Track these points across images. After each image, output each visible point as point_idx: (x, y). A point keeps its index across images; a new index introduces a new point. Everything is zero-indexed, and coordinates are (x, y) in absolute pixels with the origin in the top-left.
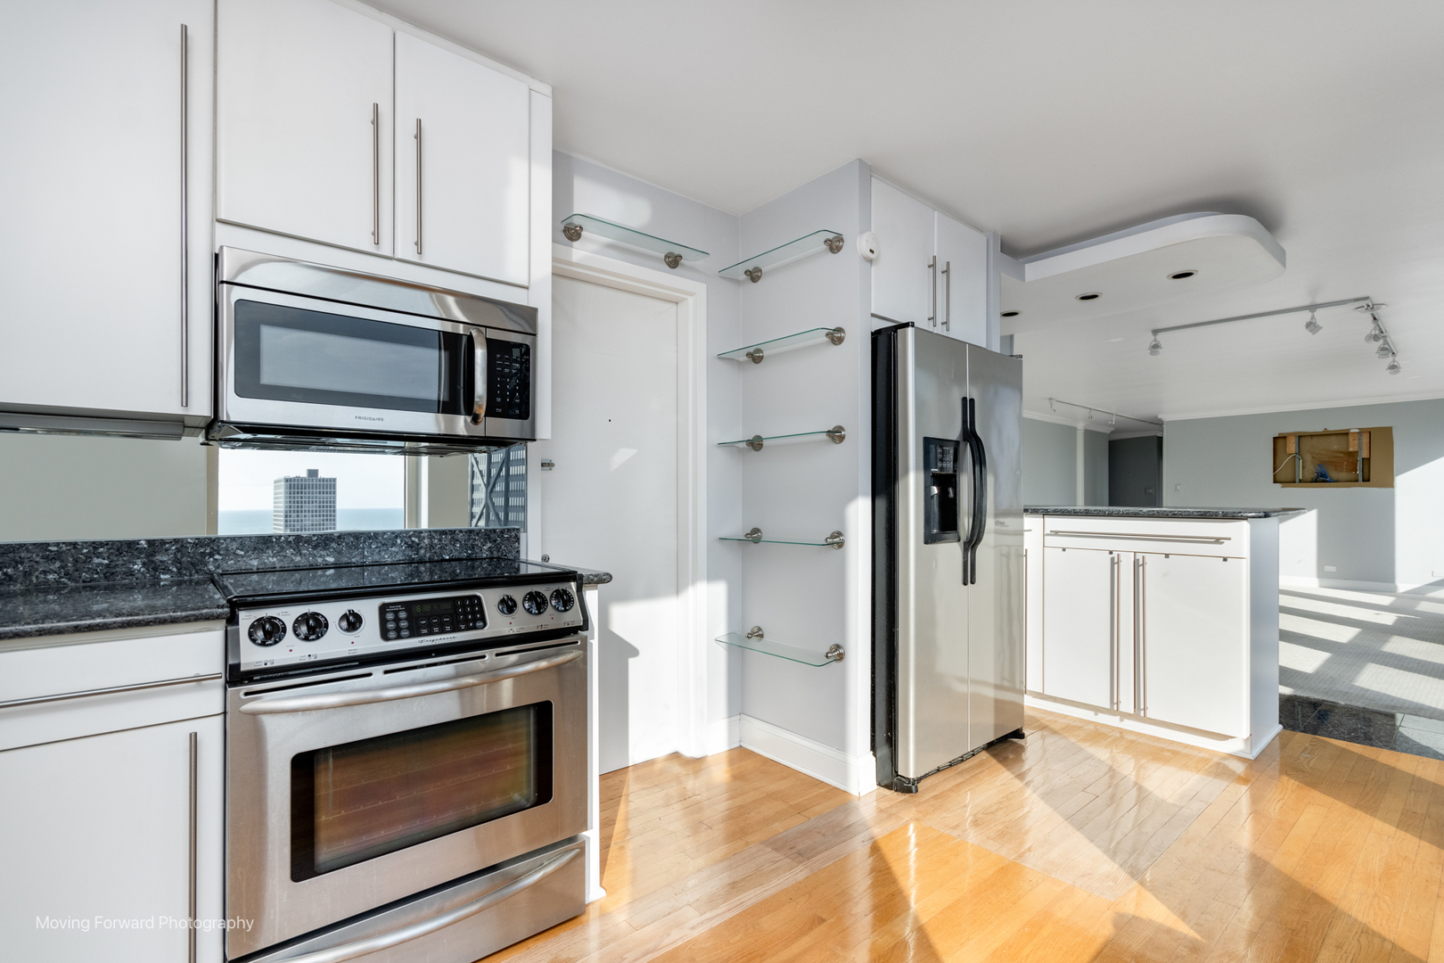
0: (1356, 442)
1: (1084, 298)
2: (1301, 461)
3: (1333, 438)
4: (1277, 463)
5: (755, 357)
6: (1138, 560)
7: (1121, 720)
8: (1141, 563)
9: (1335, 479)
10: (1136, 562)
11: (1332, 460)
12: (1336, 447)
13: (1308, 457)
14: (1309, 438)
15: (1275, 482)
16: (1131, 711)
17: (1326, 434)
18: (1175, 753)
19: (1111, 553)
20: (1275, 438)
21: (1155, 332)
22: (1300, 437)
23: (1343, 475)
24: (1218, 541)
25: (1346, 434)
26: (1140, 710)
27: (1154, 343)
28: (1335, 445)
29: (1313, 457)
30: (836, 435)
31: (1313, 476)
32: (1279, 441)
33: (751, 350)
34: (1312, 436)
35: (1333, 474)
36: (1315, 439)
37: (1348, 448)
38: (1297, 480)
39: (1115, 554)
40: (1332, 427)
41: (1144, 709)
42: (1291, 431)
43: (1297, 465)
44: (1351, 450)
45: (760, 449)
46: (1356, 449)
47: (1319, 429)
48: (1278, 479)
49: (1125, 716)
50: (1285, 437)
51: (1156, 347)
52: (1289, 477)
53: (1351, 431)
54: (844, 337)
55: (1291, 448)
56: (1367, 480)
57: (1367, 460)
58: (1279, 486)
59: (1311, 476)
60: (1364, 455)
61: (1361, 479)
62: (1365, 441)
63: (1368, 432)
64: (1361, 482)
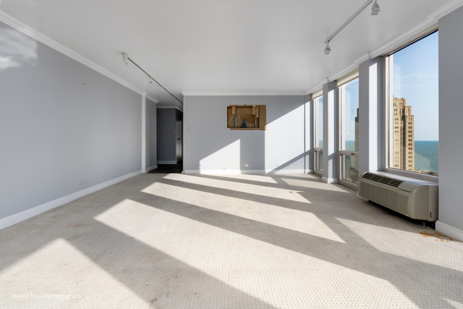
0: (255, 111)
2: (237, 118)
3: (247, 109)
4: (229, 119)
11: (248, 118)
12: (248, 112)
13: (239, 117)
14: (239, 108)
15: (228, 127)
17: (245, 107)
20: (228, 107)
22: (237, 107)
23: (251, 125)
25: (251, 107)
28: (247, 111)
29: (241, 117)
31: (241, 125)
32: (229, 108)
34: (240, 107)
35: (248, 125)
36: (241, 109)
37: (252, 113)
38: (236, 127)
40: (247, 104)
42: (233, 104)
43: (235, 120)
44: (253, 114)
46: (255, 114)
47: (243, 104)
50: (231, 107)
52: (233, 126)
53: (254, 106)
55: (234, 112)
56: (258, 127)
57: (258, 119)
58: (229, 129)
59: (240, 125)
60: (257, 116)
61: (256, 126)
62: (258, 110)
63: (259, 107)
64: (256, 128)
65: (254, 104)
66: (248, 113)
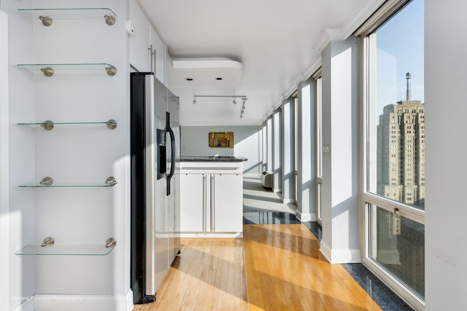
0: (226, 136)
1: (188, 79)
3: (222, 134)
4: (210, 141)
5: (47, 72)
6: (212, 177)
7: (205, 235)
8: (213, 177)
9: (222, 146)
10: (211, 178)
11: (222, 140)
13: (216, 139)
15: (209, 146)
16: (210, 231)
17: (220, 133)
18: (225, 242)
19: (203, 175)
20: (209, 133)
21: (195, 96)
22: (215, 133)
23: (224, 145)
24: (235, 169)
25: (224, 133)
26: (212, 230)
27: (194, 100)
28: (222, 136)
29: (218, 139)
30: (112, 125)
32: (210, 134)
33: (44, 67)
34: (217, 133)
35: (222, 144)
38: (214, 146)
39: (205, 175)
40: (222, 131)
41: (214, 229)
42: (213, 132)
43: (214, 141)
44: (225, 138)
45: (51, 129)
47: (219, 131)
48: (210, 146)
49: (208, 233)
50: (211, 133)
51: (195, 101)
52: (212, 145)
54: (116, 73)
55: (213, 137)
56: (229, 146)
57: (229, 141)
58: (210, 147)
59: (217, 145)
60: (228, 139)
61: (227, 146)
62: (228, 135)
63: (229, 133)
64: (227, 147)
65: (226, 131)
66: (222, 137)
